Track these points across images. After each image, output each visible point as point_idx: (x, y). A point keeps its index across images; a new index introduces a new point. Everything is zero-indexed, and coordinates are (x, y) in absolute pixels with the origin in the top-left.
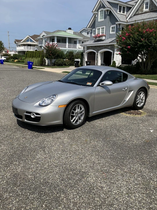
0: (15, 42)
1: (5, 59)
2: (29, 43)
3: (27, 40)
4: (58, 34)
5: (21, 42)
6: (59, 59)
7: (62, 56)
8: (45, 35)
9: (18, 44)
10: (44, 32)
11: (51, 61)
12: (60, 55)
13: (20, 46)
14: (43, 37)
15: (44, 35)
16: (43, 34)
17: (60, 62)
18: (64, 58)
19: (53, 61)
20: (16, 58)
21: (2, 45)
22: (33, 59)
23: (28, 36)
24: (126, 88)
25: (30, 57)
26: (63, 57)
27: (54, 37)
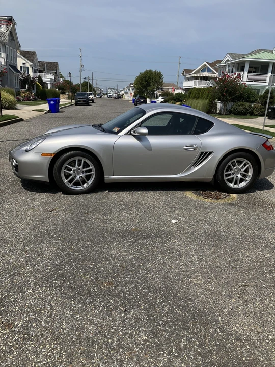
0: (183, 74)
1: (163, 100)
2: (206, 74)
3: (203, 70)
4: (252, 57)
5: (193, 73)
6: (241, 103)
7: (249, 98)
8: (230, 59)
9: (187, 76)
10: (229, 54)
11: (224, 106)
12: (246, 95)
13: (189, 79)
14: (225, 63)
15: (228, 60)
16: (228, 58)
17: (241, 108)
18: (252, 102)
19: (230, 105)
20: (179, 99)
21: (160, 78)
22: (197, 102)
23: (205, 63)
24: (194, 146)
25: (194, 98)
26: (251, 99)
27: (244, 62)
